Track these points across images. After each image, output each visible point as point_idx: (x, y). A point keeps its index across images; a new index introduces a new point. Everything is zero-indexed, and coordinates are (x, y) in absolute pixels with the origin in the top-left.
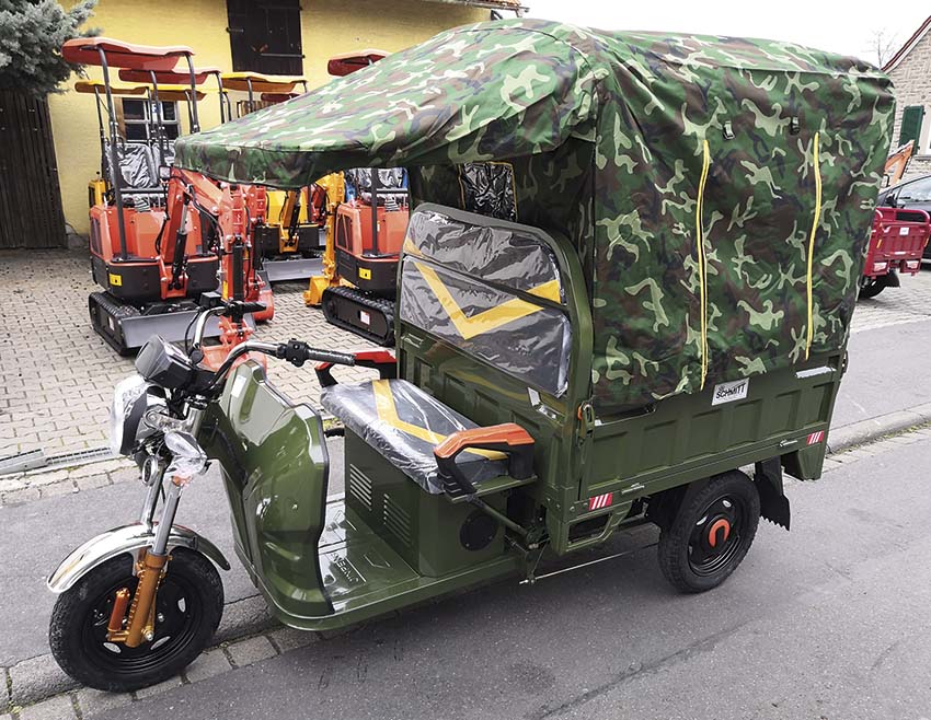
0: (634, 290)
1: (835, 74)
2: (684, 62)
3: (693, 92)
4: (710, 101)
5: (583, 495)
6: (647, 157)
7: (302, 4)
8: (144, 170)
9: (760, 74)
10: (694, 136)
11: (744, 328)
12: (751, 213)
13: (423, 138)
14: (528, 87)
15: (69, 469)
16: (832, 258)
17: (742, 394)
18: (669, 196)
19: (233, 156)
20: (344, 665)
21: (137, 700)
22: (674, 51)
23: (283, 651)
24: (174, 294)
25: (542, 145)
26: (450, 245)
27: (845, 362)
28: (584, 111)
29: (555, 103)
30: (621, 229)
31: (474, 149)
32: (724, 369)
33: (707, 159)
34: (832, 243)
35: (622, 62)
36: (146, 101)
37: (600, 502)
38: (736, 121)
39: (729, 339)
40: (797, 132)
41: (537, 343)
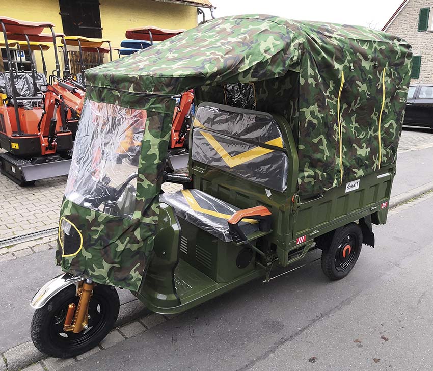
0: (316, 141)
1: (391, 42)
2: (333, 36)
3: (338, 49)
4: (345, 54)
5: (294, 237)
6: (320, 79)
7: (100, 2)
8: (26, 87)
9: (363, 42)
10: (338, 69)
11: (355, 156)
12: (359, 104)
13: (229, 71)
14: (271, 46)
15: (8, 247)
16: (389, 124)
17: (357, 187)
18: (328, 97)
19: (133, 80)
20: (182, 331)
21: (78, 361)
22: (327, 30)
23: (149, 328)
24: (49, 152)
25: (279, 73)
26: (221, 122)
27: (395, 170)
28: (295, 58)
29: (283, 54)
30: (311, 113)
31: (250, 75)
32: (349, 175)
33: (343, 80)
34: (388, 117)
35: (309, 35)
36: (15, 50)
37: (301, 240)
38: (355, 63)
39: (350, 161)
40: (377, 68)
41: (271, 167)
